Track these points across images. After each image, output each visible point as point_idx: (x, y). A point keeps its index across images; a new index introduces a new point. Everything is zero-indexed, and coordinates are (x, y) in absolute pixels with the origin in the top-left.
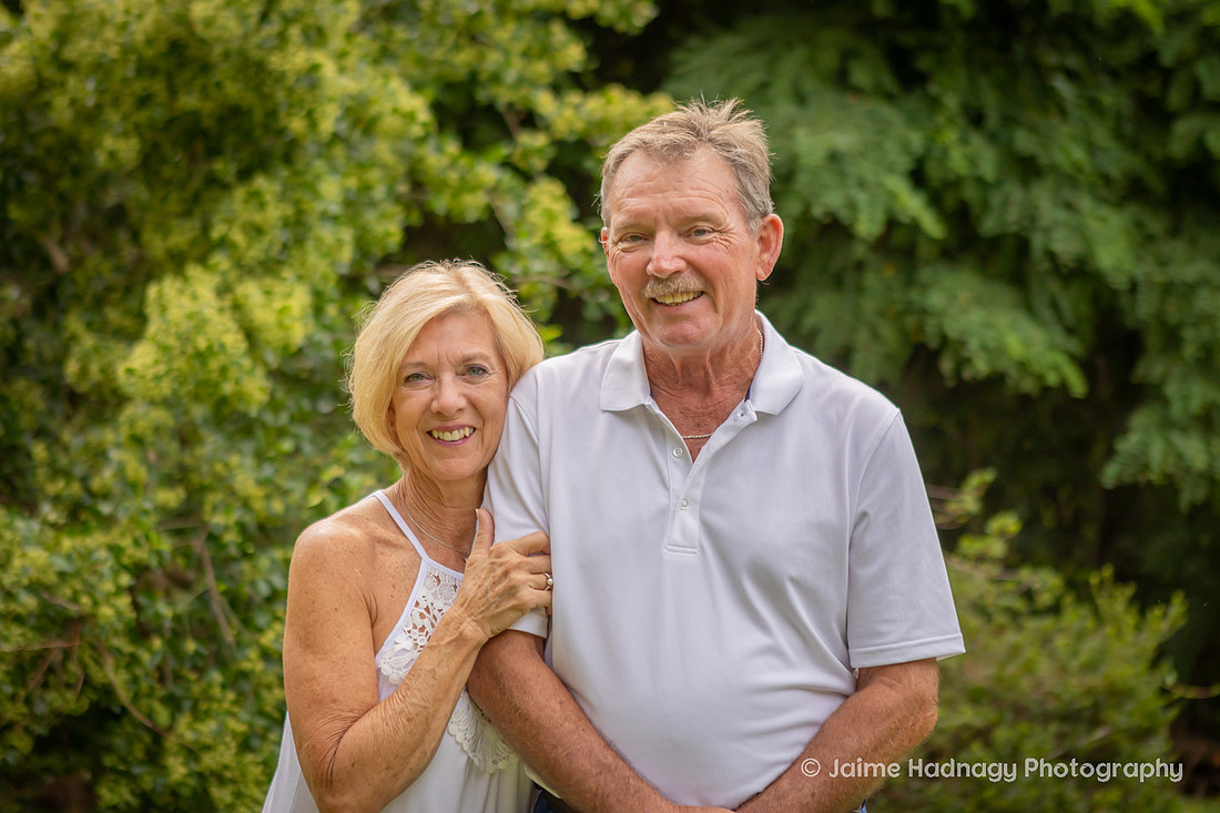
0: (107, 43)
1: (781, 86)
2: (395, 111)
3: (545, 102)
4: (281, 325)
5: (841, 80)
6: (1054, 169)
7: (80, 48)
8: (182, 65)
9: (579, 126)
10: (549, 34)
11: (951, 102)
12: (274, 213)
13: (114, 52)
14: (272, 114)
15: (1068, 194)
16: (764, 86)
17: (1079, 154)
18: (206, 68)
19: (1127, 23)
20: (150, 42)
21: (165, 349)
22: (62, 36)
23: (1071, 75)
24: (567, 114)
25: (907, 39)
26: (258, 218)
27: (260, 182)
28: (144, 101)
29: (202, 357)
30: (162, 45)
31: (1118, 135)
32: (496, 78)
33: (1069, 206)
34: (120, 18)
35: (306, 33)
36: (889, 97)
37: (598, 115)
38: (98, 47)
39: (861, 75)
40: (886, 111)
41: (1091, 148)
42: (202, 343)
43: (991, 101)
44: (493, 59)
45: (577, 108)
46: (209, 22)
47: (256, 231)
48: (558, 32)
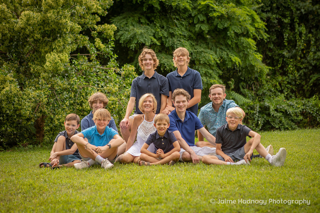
0: (35, 21)
1: (129, 24)
2: (77, 27)
3: (96, 27)
4: (66, 59)
5: (139, 22)
6: (176, 35)
7: (31, 22)
8: (44, 24)
9: (101, 29)
10: (95, 16)
11: (158, 25)
12: (62, 43)
13: (36, 22)
14: (60, 29)
15: (179, 39)
16: (126, 24)
17: (180, 32)
18: (48, 24)
19: (185, 10)
20: (40, 20)
21: (50, 63)
22: (28, 20)
23: (177, 19)
24: (99, 28)
25: (149, 15)
26: (59, 44)
27: (59, 39)
28: (40, 29)
29: (56, 63)
30: (42, 21)
31: (186, 29)
32: (88, 23)
33: (179, 41)
34: (36, 17)
35: (64, 17)
36: (148, 24)
37: (104, 27)
38: (34, 22)
39: (142, 21)
40: (148, 27)
41: (182, 31)
42: (56, 61)
43: (165, 24)
44: (87, 20)
45: (100, 27)
46: (51, 17)
47: (60, 46)
48: (96, 16)
